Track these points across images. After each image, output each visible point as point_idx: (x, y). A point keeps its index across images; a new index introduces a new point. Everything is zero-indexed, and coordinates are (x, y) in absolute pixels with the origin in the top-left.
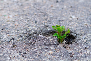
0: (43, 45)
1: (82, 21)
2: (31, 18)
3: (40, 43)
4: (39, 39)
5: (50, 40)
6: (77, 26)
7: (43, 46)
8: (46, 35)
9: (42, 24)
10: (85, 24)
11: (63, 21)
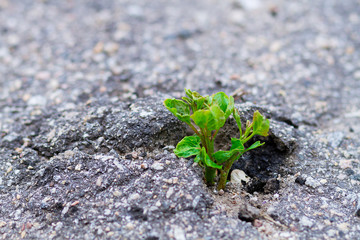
0: (128, 218)
1: (300, 25)
2: (23, 27)
3: (106, 207)
4: (99, 181)
5: (162, 182)
6: (280, 62)
7: (130, 225)
8: (132, 147)
9: (93, 67)
10: (321, 41)
11: (199, 32)
